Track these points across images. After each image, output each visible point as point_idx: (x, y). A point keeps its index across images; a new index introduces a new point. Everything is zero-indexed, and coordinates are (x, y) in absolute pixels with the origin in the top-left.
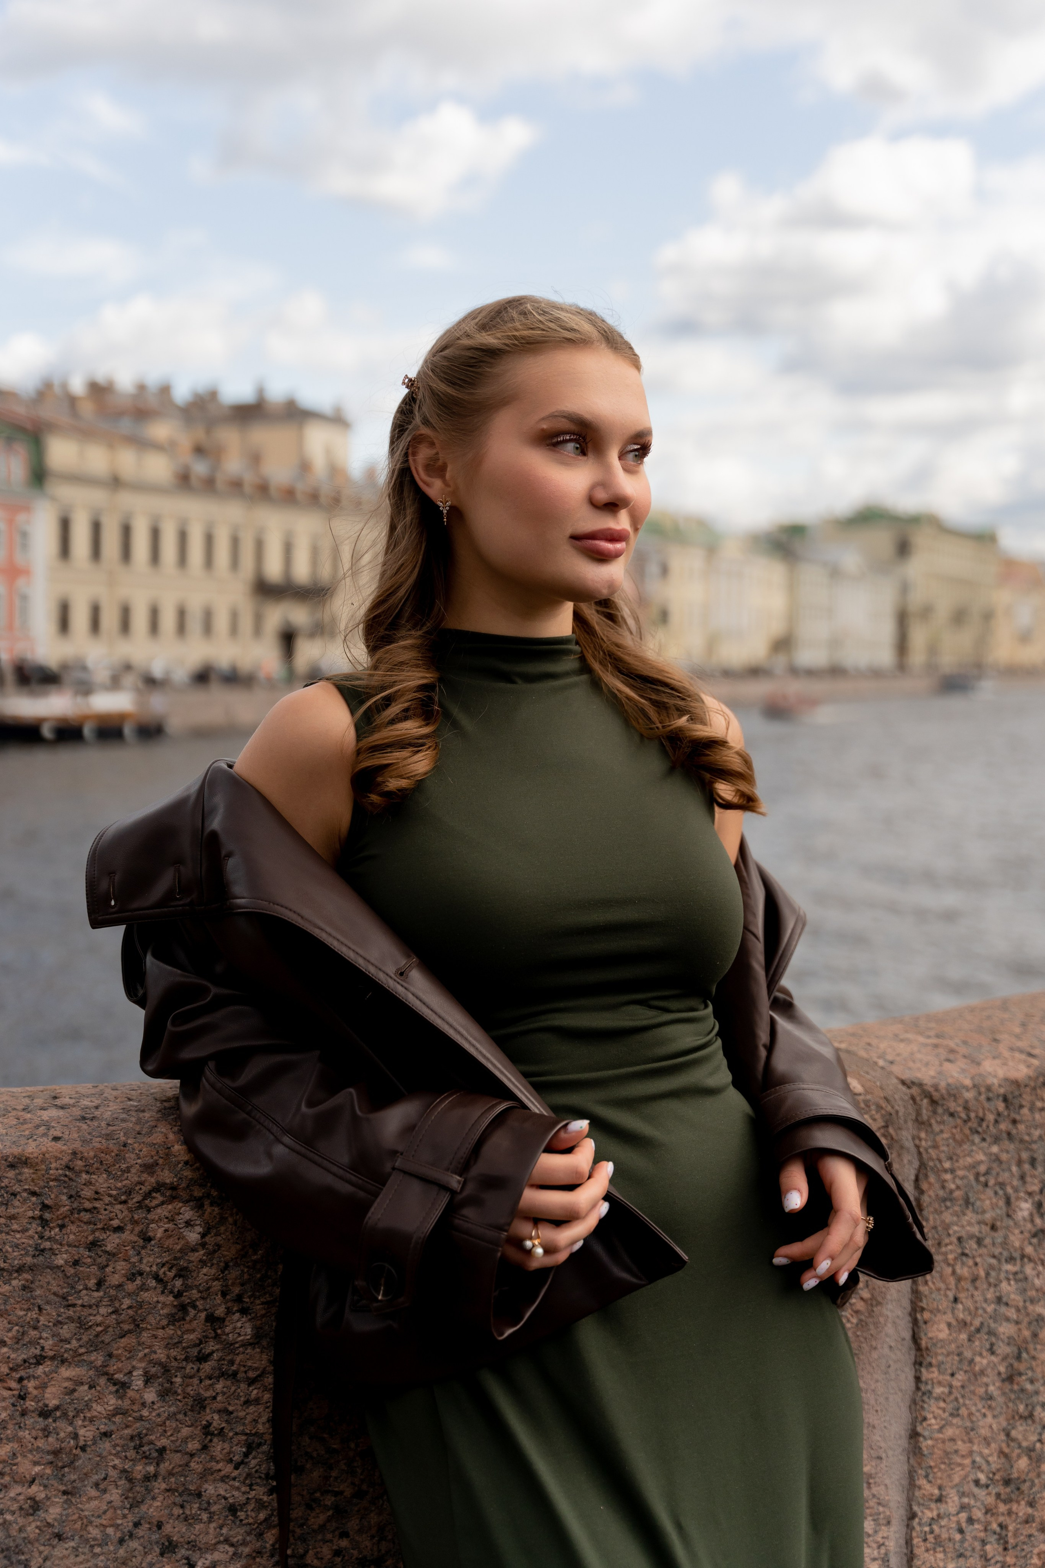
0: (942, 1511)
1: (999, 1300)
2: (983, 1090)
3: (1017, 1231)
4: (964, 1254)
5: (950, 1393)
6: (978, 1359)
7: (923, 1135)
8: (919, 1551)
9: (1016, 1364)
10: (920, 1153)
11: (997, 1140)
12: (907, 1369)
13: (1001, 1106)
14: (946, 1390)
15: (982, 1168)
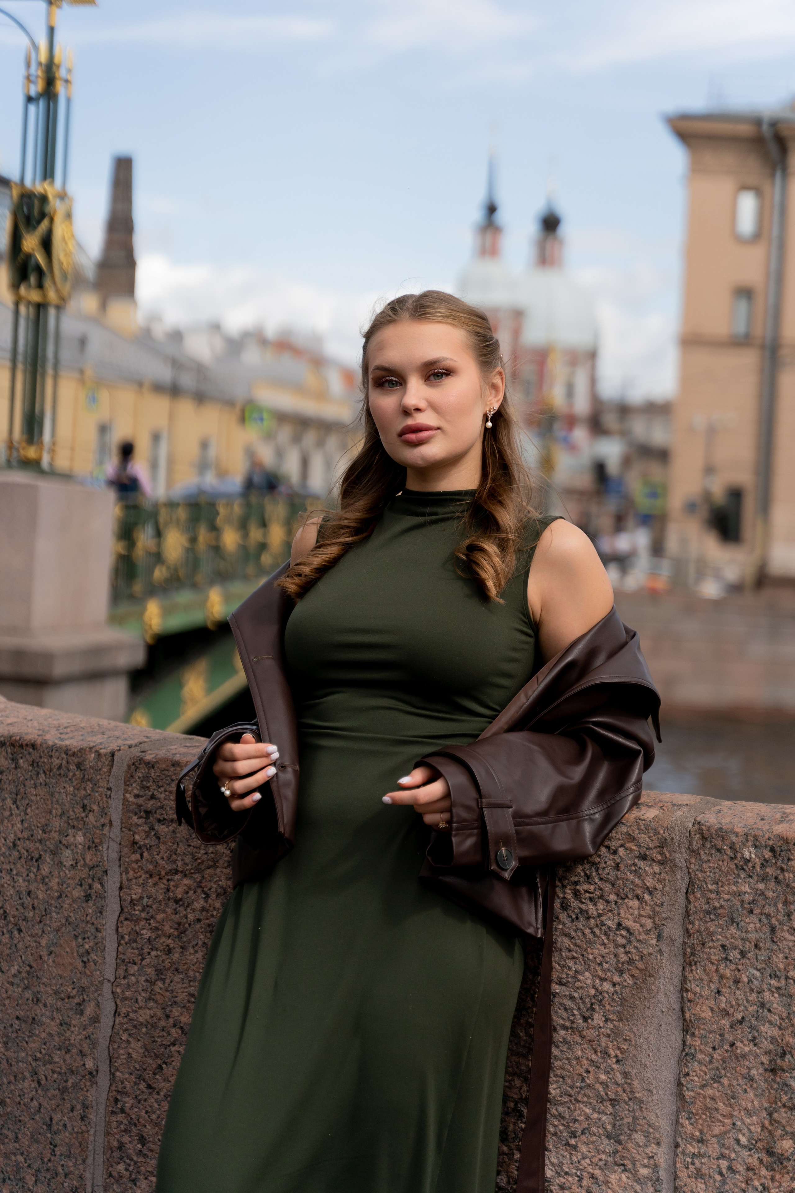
0: (702, 1151)
1: (762, 1005)
2: (751, 838)
3: (781, 956)
4: (727, 959)
5: (711, 1062)
6: (738, 1044)
7: (693, 860)
8: (683, 1174)
9: (779, 1061)
10: (689, 873)
11: (764, 879)
12: (676, 1033)
13: (768, 854)
14: (707, 1059)
15: (748, 898)
